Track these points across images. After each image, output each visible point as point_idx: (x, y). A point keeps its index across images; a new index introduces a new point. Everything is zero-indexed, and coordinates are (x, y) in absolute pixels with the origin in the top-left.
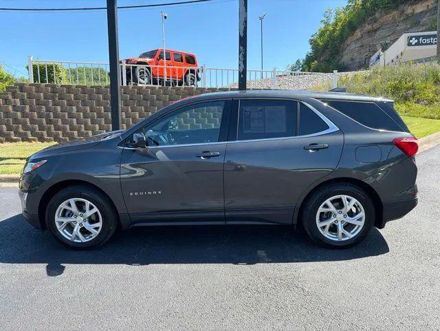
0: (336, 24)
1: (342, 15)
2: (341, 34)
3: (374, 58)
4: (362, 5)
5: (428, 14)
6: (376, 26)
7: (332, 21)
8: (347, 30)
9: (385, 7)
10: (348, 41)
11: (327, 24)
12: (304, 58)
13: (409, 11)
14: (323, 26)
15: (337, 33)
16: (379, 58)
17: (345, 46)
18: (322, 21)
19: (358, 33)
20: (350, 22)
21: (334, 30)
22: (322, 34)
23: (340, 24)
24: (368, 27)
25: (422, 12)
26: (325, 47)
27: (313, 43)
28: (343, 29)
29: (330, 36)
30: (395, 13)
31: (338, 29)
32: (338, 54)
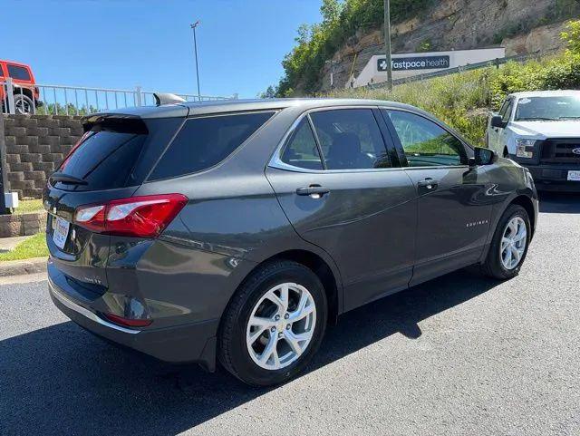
0: (313, 44)
1: (320, 33)
2: (319, 56)
4: (341, 22)
5: (413, 36)
6: (357, 48)
7: (308, 40)
8: (325, 52)
9: (365, 26)
11: (302, 43)
12: (278, 84)
13: (392, 31)
14: (298, 45)
15: (313, 56)
17: (324, 72)
18: (296, 39)
19: (338, 56)
21: (311, 51)
22: (298, 54)
23: (317, 44)
24: (348, 49)
25: (407, 33)
26: (302, 71)
27: (287, 65)
28: (320, 51)
29: (307, 57)
30: (377, 33)
31: (315, 49)
32: (317, 80)
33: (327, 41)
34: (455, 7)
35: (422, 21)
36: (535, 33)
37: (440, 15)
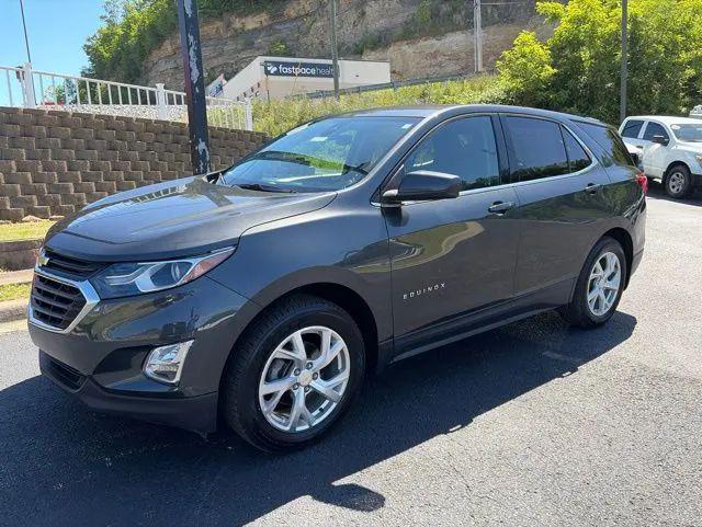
0: (129, 27)
1: (136, 13)
2: (140, 44)
3: (212, 87)
5: (263, 34)
7: (120, 20)
8: (149, 39)
10: (154, 56)
11: (111, 23)
13: (237, 24)
14: (104, 25)
15: (132, 41)
16: (221, 89)
17: (150, 65)
18: (101, 17)
19: (168, 47)
20: (152, 26)
21: (126, 36)
22: (106, 39)
23: (135, 27)
25: (255, 29)
26: (115, 61)
27: (91, 51)
28: (141, 37)
29: (120, 45)
30: (219, 24)
31: (132, 34)
32: (139, 76)
33: (150, 25)
34: (308, 8)
35: (273, 17)
36: (396, 48)
37: (293, 14)
